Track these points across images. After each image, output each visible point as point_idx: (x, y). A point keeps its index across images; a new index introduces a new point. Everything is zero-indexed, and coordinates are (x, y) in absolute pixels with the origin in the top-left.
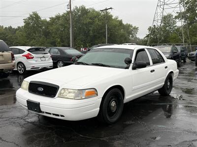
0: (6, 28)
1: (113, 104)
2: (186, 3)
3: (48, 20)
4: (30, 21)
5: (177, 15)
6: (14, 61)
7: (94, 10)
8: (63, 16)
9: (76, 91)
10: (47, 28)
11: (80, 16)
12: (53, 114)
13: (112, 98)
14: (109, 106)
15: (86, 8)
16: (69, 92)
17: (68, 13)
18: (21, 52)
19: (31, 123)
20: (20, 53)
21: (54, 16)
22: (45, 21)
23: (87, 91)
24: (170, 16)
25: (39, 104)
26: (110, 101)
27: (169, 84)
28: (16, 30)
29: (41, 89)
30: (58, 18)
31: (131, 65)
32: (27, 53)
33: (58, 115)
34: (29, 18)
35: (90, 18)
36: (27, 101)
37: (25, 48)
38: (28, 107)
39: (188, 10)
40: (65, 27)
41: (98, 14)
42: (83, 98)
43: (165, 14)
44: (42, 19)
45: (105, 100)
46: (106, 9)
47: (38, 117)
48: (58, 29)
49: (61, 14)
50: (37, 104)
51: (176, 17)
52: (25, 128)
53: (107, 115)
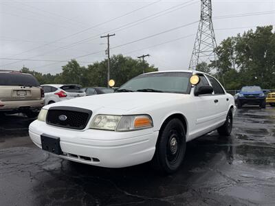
0: (44, 75)
1: (174, 142)
2: (219, 52)
3: (87, 67)
4: (69, 68)
5: (211, 63)
6: (44, 99)
7: (131, 59)
8: (101, 63)
9: (119, 118)
10: (85, 75)
11: (117, 64)
12: (82, 157)
13: (172, 133)
14: (168, 145)
15: (124, 56)
16: (109, 120)
17: (106, 61)
18: (53, 89)
19: (48, 171)
20: (52, 91)
21: (92, 64)
22: (84, 68)
23: (136, 117)
24: (204, 64)
25: (59, 140)
26: (169, 138)
27: (229, 121)
28: (55, 77)
29: (63, 118)
30: (96, 65)
31: (193, 89)
32: (60, 90)
33: (88, 159)
34: (68, 66)
35: (128, 66)
36: (41, 136)
37: (58, 86)
38: (42, 145)
39: (221, 59)
40: (103, 74)
41: (135, 62)
42: (131, 129)
43: (200, 62)
44: (81, 66)
45: (163, 135)
46: (143, 56)
47: (61, 163)
48: (96, 76)
49: (100, 62)
50: (55, 139)
51: (210, 66)
52: (37, 179)
53: (166, 158)
